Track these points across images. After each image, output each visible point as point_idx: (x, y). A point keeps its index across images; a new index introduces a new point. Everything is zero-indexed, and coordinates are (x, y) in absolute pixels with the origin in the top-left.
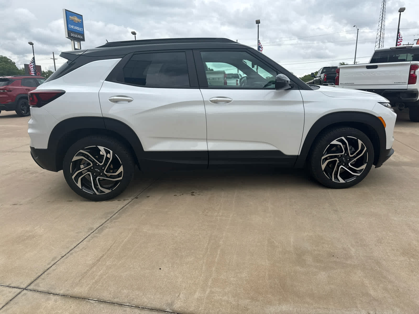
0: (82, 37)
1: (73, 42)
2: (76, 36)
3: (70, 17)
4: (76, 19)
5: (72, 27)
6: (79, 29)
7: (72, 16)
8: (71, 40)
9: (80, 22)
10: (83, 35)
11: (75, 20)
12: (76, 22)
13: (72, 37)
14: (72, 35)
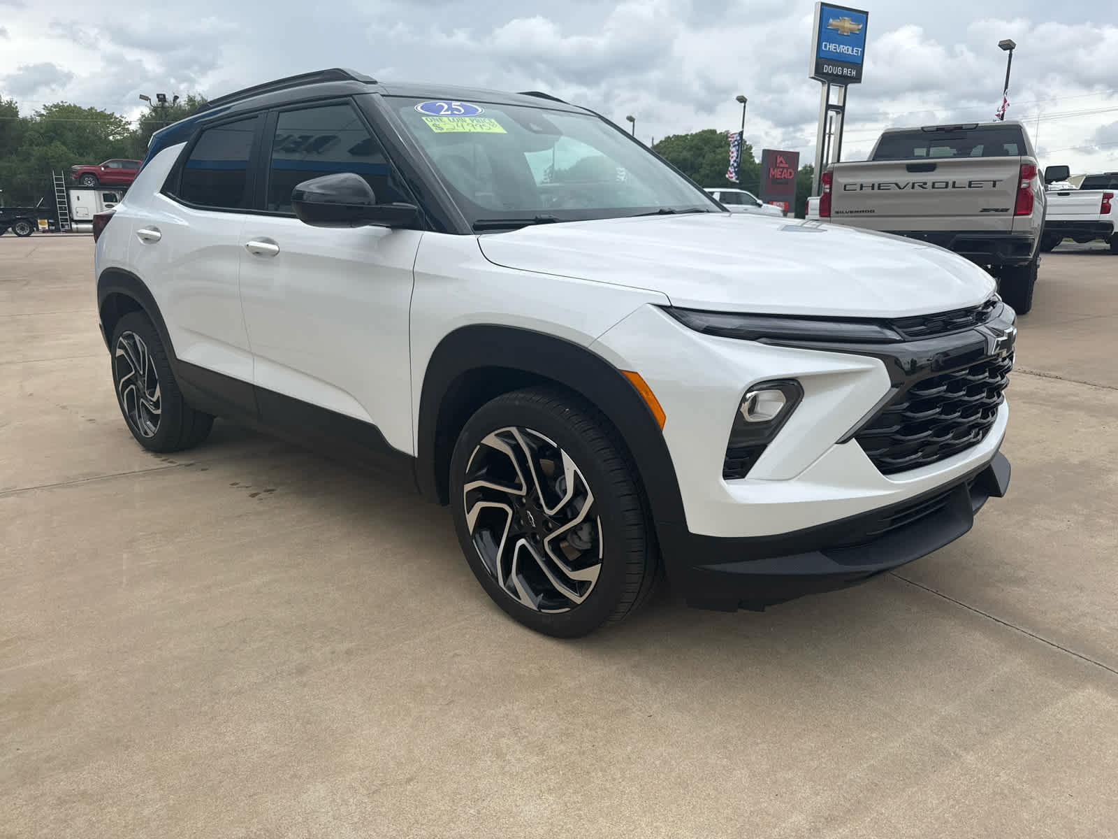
0: (854, 73)
1: (827, 87)
2: (838, 71)
3: (831, 21)
4: (848, 24)
5: (832, 47)
6: (850, 52)
7: (836, 17)
8: (823, 83)
9: (858, 32)
10: (858, 66)
11: (843, 27)
12: (846, 34)
13: (827, 74)
14: (827, 69)
